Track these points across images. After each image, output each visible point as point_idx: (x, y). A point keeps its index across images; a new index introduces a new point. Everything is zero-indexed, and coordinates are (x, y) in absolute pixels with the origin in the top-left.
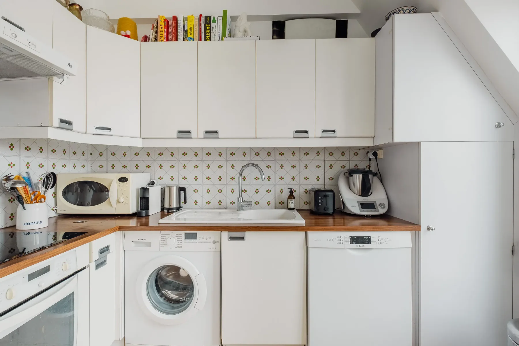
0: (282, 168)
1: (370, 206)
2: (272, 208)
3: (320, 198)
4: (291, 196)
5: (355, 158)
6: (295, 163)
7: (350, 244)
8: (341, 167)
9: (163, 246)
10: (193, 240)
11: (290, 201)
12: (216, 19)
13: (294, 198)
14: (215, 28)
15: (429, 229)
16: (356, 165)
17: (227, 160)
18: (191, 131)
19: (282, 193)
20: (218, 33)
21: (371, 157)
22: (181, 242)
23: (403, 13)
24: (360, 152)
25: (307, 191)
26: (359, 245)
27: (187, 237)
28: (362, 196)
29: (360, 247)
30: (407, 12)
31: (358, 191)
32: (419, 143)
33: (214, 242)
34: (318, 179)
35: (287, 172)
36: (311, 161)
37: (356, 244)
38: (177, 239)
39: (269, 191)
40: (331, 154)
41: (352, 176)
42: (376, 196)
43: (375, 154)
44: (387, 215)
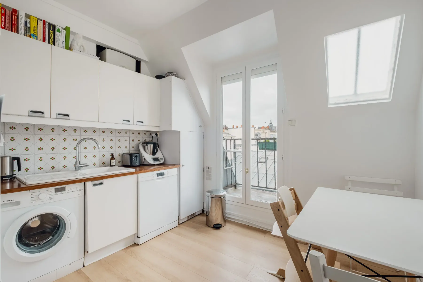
0: (104, 141)
1: (156, 160)
2: (97, 167)
3: (133, 158)
4: (113, 157)
5: (145, 136)
6: (112, 138)
7: (157, 177)
8: (138, 141)
9: (34, 201)
10: (62, 192)
11: (112, 161)
12: (60, 31)
13: (115, 159)
14: (59, 36)
15: (183, 166)
16: (145, 140)
17: (59, 135)
18: (44, 112)
19: (104, 157)
20: (62, 42)
21: (154, 136)
22: (52, 195)
23: (173, 75)
24: (147, 133)
25: (120, 155)
26: (160, 177)
27: (57, 191)
28: (152, 155)
31: (150, 152)
32: (180, 131)
33: (80, 190)
34: (126, 147)
35: (107, 144)
36: (122, 137)
38: (48, 193)
39: (95, 156)
40: (133, 133)
41: (147, 145)
42: (159, 155)
43: (156, 135)
44: (163, 163)
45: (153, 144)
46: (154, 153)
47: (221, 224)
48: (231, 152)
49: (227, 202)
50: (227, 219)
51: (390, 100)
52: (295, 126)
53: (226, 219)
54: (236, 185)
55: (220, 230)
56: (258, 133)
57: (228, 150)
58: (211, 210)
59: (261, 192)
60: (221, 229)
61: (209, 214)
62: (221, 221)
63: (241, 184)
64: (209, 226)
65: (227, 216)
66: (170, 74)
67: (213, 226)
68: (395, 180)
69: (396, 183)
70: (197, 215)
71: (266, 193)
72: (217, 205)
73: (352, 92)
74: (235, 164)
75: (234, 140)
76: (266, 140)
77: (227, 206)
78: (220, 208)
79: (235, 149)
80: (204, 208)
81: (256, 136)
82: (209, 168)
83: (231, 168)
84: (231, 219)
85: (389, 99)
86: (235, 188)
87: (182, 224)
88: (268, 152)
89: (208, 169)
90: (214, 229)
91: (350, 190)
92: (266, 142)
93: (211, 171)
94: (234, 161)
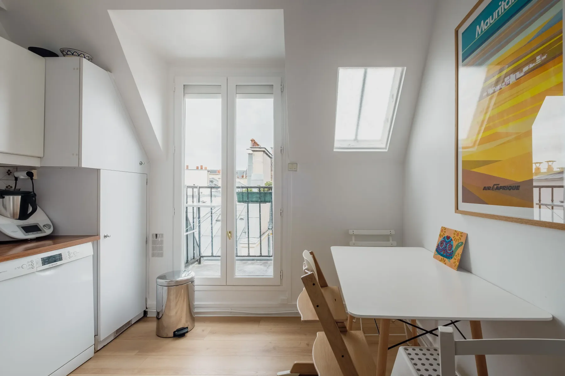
1: (34, 228)
7: (43, 265)
15: (105, 237)
21: (21, 177)
23: (84, 57)
26: (51, 264)
28: (20, 219)
29: (53, 266)
30: (87, 58)
32: (97, 170)
37: (48, 264)
41: (4, 197)
42: (38, 218)
43: (30, 175)
44: (52, 235)
45: (23, 195)
46: (24, 214)
47: (187, 328)
48: (193, 208)
49: (196, 288)
50: (196, 316)
51: (386, 150)
52: (296, 171)
53: (194, 316)
54: (200, 259)
55: (186, 337)
56: (213, 179)
57: (188, 204)
58: (168, 306)
59: (241, 263)
60: (188, 335)
61: (163, 315)
62: (187, 322)
63: (219, 256)
64: (165, 336)
65: (196, 310)
66: (69, 53)
67: (173, 334)
68: (390, 230)
69: (391, 233)
70: (134, 324)
71: (247, 263)
72: (179, 295)
73: (353, 137)
74: (199, 226)
75: (198, 188)
76: (248, 190)
77: (197, 295)
78: (185, 300)
79: (199, 202)
80: (147, 308)
81: (211, 183)
82: (158, 236)
83: (194, 233)
84: (201, 314)
85: (386, 148)
86: (200, 263)
87: (103, 349)
88: (251, 205)
89: (156, 238)
90: (176, 340)
91: (354, 245)
92: (248, 192)
93: (162, 241)
94: (198, 222)
